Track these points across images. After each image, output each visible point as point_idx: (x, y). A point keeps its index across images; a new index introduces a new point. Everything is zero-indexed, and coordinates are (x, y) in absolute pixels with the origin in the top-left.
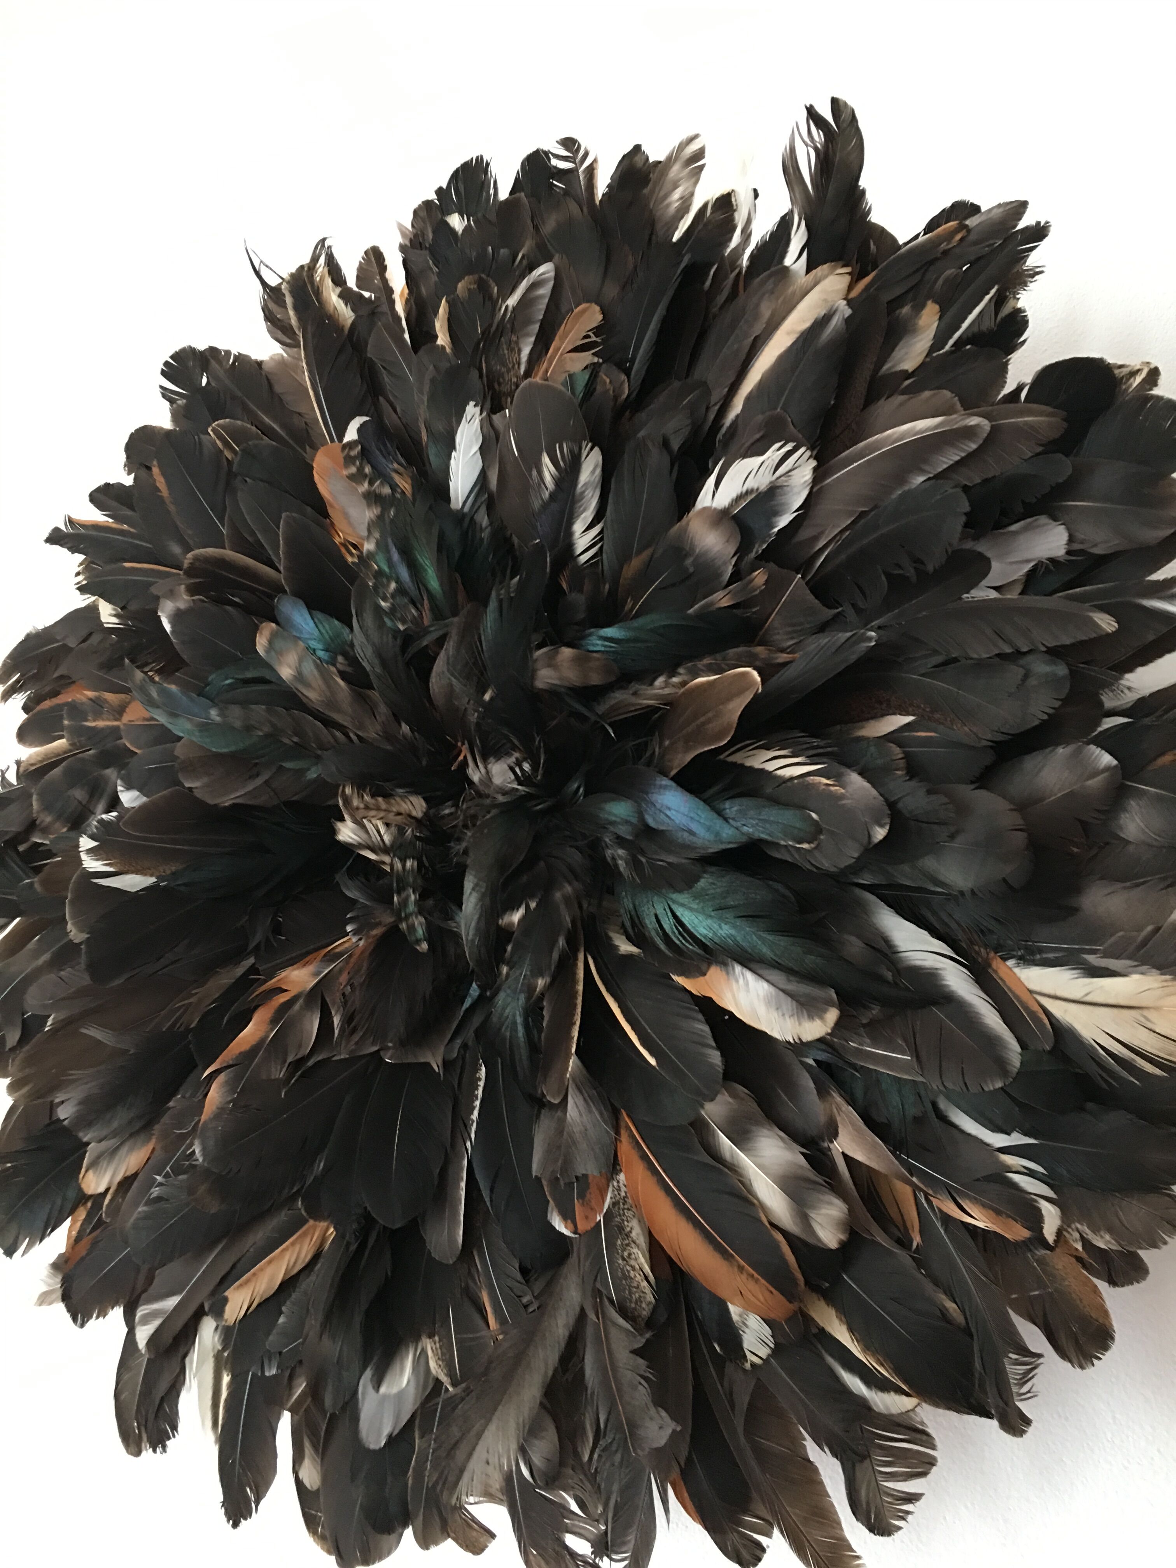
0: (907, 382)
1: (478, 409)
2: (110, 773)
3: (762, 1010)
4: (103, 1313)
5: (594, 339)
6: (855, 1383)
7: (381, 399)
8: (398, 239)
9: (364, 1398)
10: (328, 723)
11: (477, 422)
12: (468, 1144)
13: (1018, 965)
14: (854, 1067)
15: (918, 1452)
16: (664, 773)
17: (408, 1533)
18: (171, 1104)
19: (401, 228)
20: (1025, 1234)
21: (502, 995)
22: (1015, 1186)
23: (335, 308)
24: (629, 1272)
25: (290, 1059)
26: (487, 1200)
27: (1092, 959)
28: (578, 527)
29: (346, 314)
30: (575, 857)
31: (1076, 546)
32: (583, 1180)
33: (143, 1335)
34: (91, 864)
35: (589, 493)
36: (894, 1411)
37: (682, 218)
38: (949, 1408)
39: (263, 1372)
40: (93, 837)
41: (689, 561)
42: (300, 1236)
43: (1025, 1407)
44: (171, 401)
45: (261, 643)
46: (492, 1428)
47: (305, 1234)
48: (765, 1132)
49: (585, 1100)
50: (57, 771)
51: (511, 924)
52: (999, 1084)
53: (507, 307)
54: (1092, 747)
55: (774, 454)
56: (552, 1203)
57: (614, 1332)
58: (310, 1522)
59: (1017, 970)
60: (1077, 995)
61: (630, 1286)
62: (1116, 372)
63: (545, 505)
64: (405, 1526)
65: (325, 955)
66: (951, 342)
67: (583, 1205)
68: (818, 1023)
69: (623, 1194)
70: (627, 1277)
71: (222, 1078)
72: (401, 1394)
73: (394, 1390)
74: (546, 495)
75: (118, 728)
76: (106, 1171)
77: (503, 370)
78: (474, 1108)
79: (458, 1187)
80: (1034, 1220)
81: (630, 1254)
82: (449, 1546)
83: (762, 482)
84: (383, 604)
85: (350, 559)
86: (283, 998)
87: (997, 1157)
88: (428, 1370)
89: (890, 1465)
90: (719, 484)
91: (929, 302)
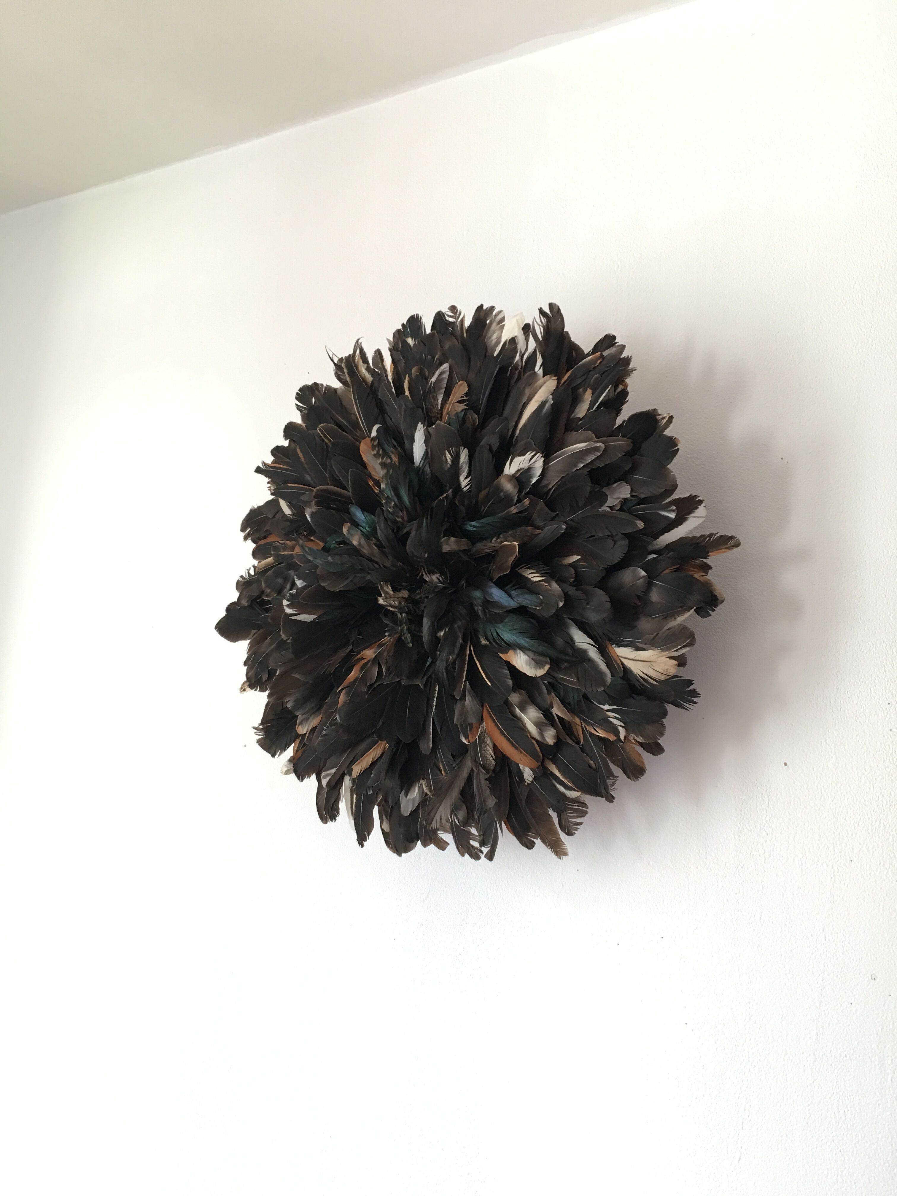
0: (580, 422)
1: (423, 425)
2: (292, 572)
3: (524, 665)
4: (309, 776)
6: (561, 788)
7: (385, 414)
8: (387, 346)
9: (402, 800)
10: (371, 560)
11: (422, 431)
12: (432, 713)
13: (615, 647)
14: (560, 683)
15: (581, 809)
16: (491, 580)
17: (419, 842)
18: (327, 701)
19: (388, 340)
20: (615, 738)
21: (438, 662)
22: (611, 722)
23: (364, 375)
24: (486, 754)
25: (368, 684)
26: (439, 732)
27: (638, 644)
28: (462, 478)
29: (369, 378)
30: (463, 611)
31: (634, 494)
32: (471, 725)
33: (324, 782)
34: (289, 611)
35: (464, 466)
36: (574, 796)
37: (497, 346)
38: (590, 795)
39: (367, 793)
40: (288, 600)
41: (502, 494)
42: (376, 747)
43: (613, 793)
44: (301, 411)
45: (345, 530)
46: (442, 805)
47: (378, 746)
48: (531, 707)
49: (471, 697)
50: (270, 572)
51: (441, 636)
52: (603, 689)
53: (432, 382)
54: (639, 569)
55: (528, 455)
56: (461, 733)
57: (481, 774)
58: (387, 843)
59: (614, 649)
60: (631, 657)
61: (486, 760)
62: (659, 416)
63: (449, 469)
64: (418, 840)
65: (378, 645)
66: (595, 407)
67: (471, 733)
68: (542, 670)
69: (485, 729)
70: (485, 757)
71: (344, 691)
72: (414, 798)
73: (412, 797)
74: (449, 466)
75: (292, 554)
76: (305, 725)
77: (432, 407)
78: (434, 700)
79: (429, 728)
80: (617, 733)
81: (486, 749)
82: (432, 847)
83: (525, 466)
84: (390, 510)
85: (376, 491)
86: (364, 662)
87: (606, 713)
88: (423, 790)
89: (573, 813)
90: (510, 465)
91: (588, 389)
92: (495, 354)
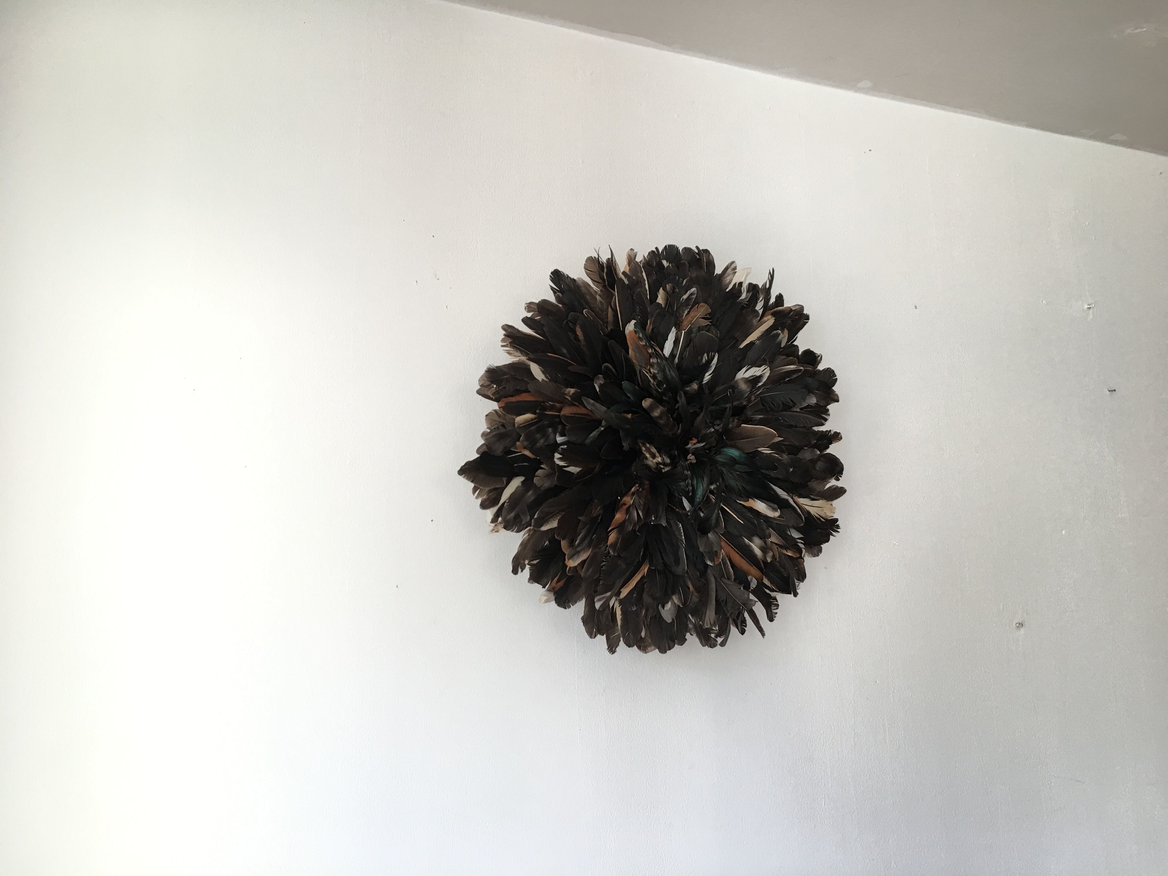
0: (781, 350)
5: (708, 316)
9: (661, 611)
11: (674, 333)
20: (799, 556)
22: (798, 546)
23: (620, 277)
26: (691, 558)
27: (812, 496)
29: (626, 281)
32: (716, 553)
35: (713, 366)
37: (729, 285)
38: (784, 594)
40: (560, 454)
43: (797, 591)
48: (755, 537)
50: (533, 428)
56: (707, 558)
59: (798, 499)
60: (810, 505)
61: (729, 574)
62: (816, 355)
66: (791, 342)
67: (716, 558)
68: (777, 513)
69: (724, 554)
71: (615, 530)
73: (669, 609)
74: (701, 364)
75: (559, 415)
80: (800, 553)
81: (729, 568)
86: (625, 507)
87: (796, 540)
88: (675, 604)
89: (774, 607)
90: (746, 371)
91: (785, 329)
92: (727, 290)
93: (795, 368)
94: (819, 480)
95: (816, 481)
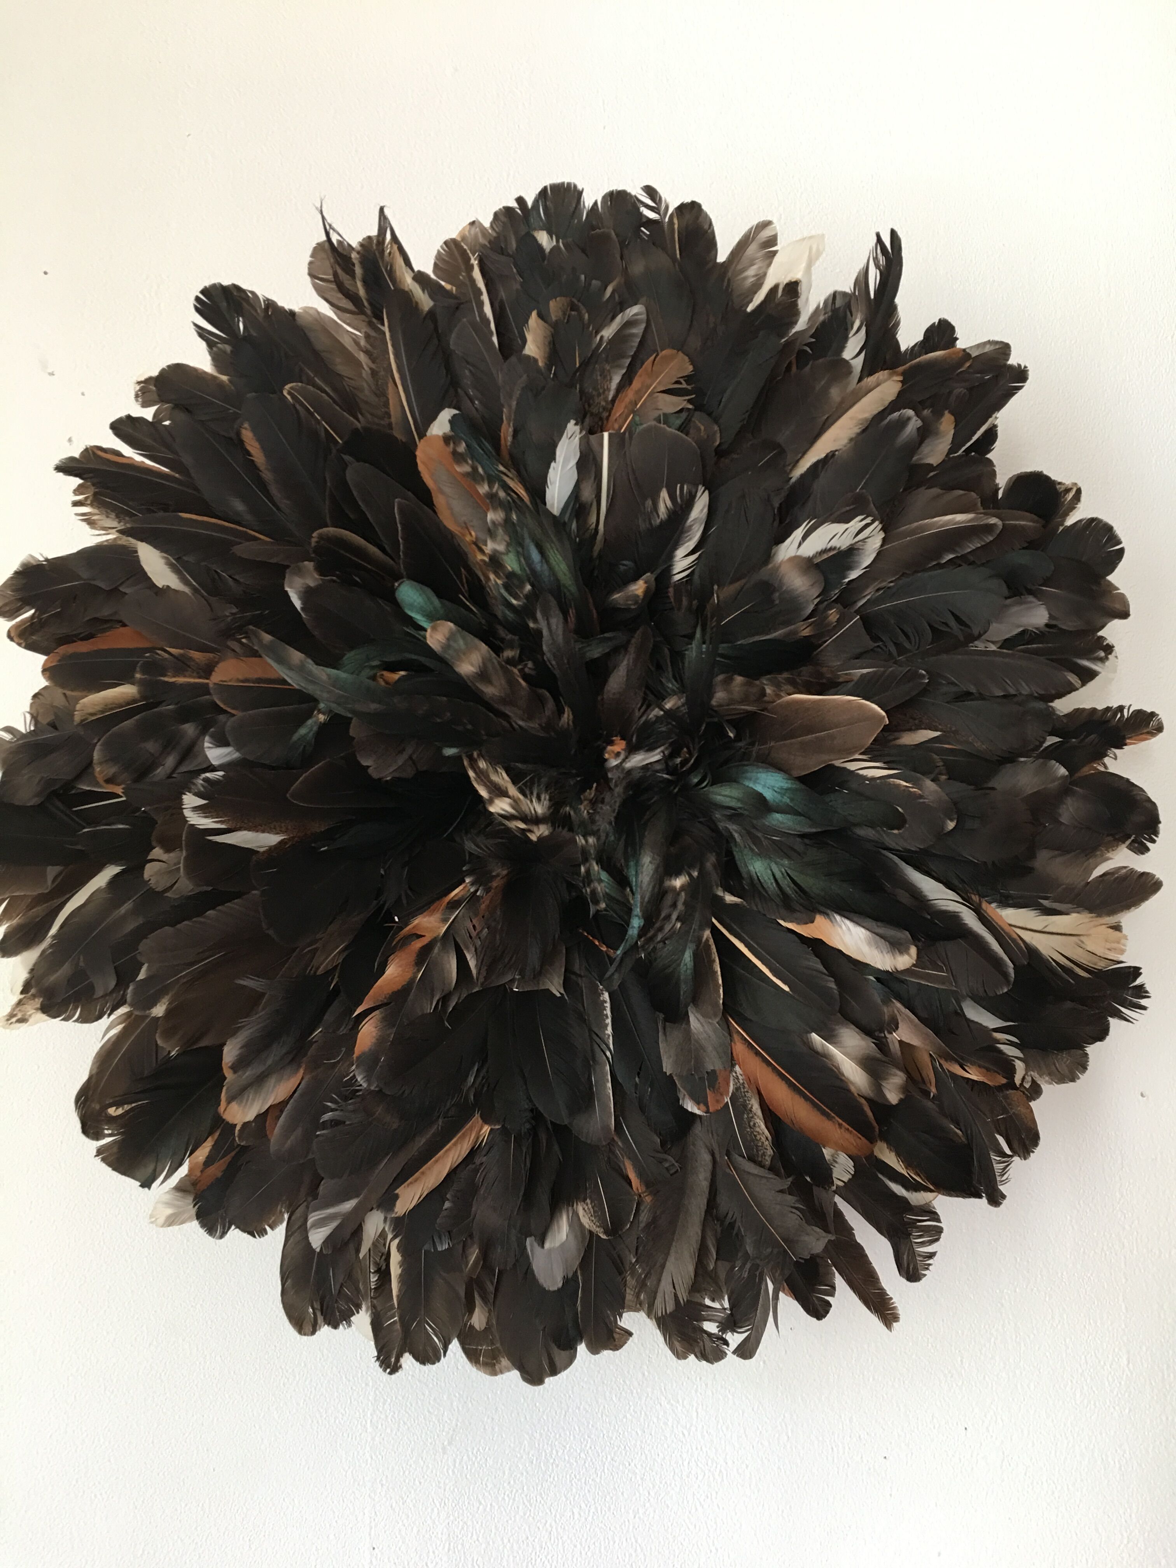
2: (194, 727)
3: (865, 949)
5: (684, 385)
9: (533, 1255)
10: (499, 714)
13: (999, 907)
15: (934, 1226)
17: (583, 1348)
18: (314, 1038)
19: (480, 225)
20: (1004, 1081)
22: (1000, 1052)
23: (410, 290)
24: (755, 1136)
27: (1045, 903)
29: (426, 300)
32: (713, 1074)
33: (317, 1236)
36: (922, 1203)
37: (756, 292)
38: (957, 1196)
39: (435, 1248)
40: (199, 795)
42: (458, 1138)
43: (1002, 1188)
45: (434, 639)
51: (671, 887)
56: (685, 1094)
57: (752, 1179)
58: (471, 1354)
59: (998, 910)
60: (1039, 928)
61: (757, 1146)
62: (1058, 487)
63: (653, 530)
64: (580, 1342)
67: (712, 1091)
68: (905, 956)
70: (752, 1139)
71: (374, 1016)
72: (564, 1246)
73: (557, 1244)
74: (657, 522)
79: (604, 1087)
80: (1010, 1073)
84: (514, 601)
86: (418, 944)
87: (991, 1035)
88: (581, 1225)
89: (920, 1237)
90: (805, 537)
91: (946, 412)
92: (749, 309)
93: (970, 521)
94: (1073, 854)
95: (1060, 855)
